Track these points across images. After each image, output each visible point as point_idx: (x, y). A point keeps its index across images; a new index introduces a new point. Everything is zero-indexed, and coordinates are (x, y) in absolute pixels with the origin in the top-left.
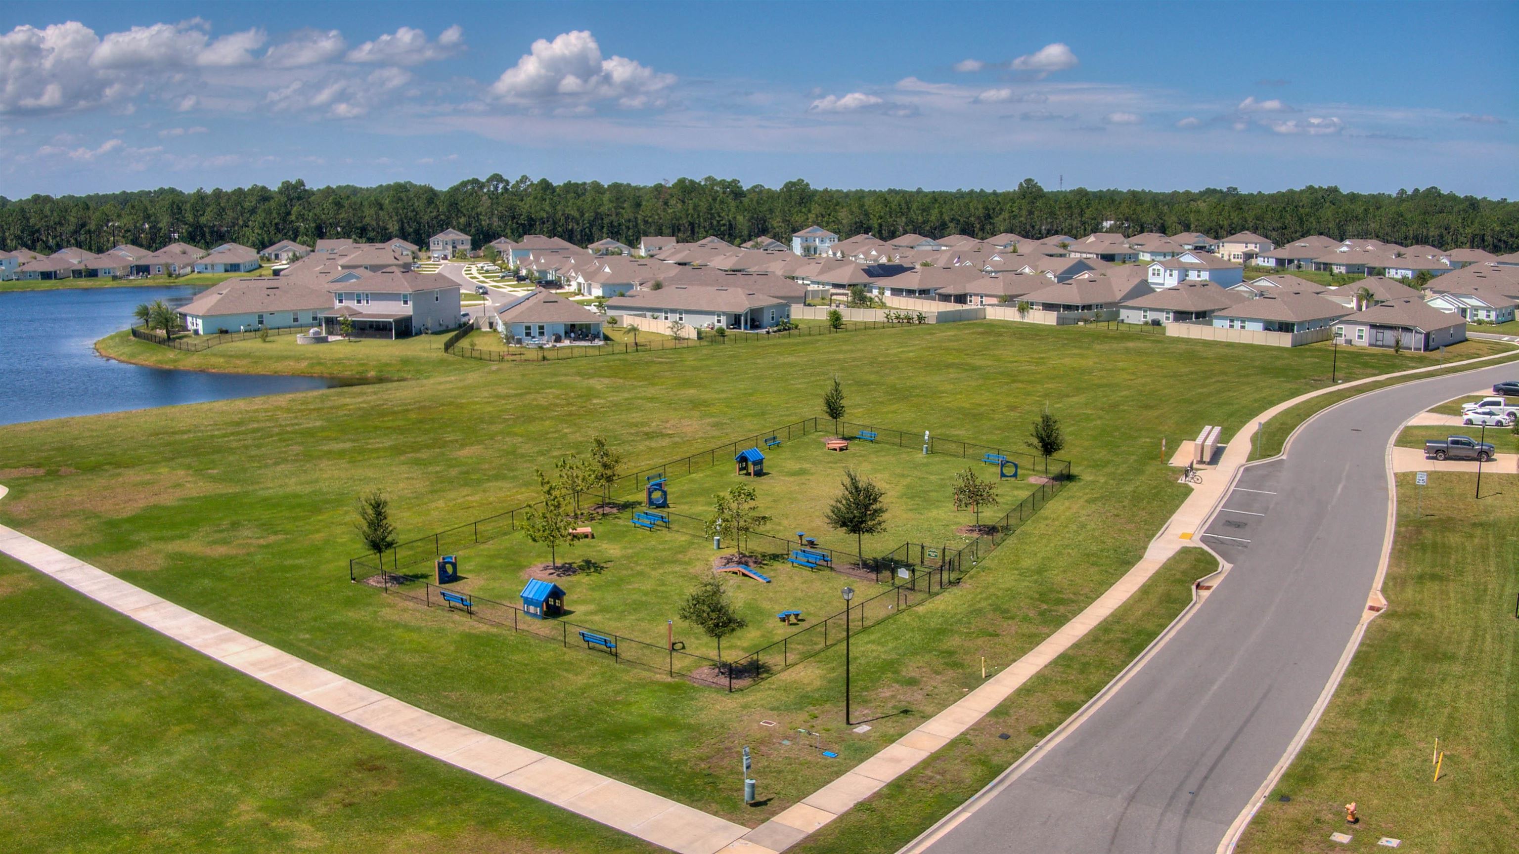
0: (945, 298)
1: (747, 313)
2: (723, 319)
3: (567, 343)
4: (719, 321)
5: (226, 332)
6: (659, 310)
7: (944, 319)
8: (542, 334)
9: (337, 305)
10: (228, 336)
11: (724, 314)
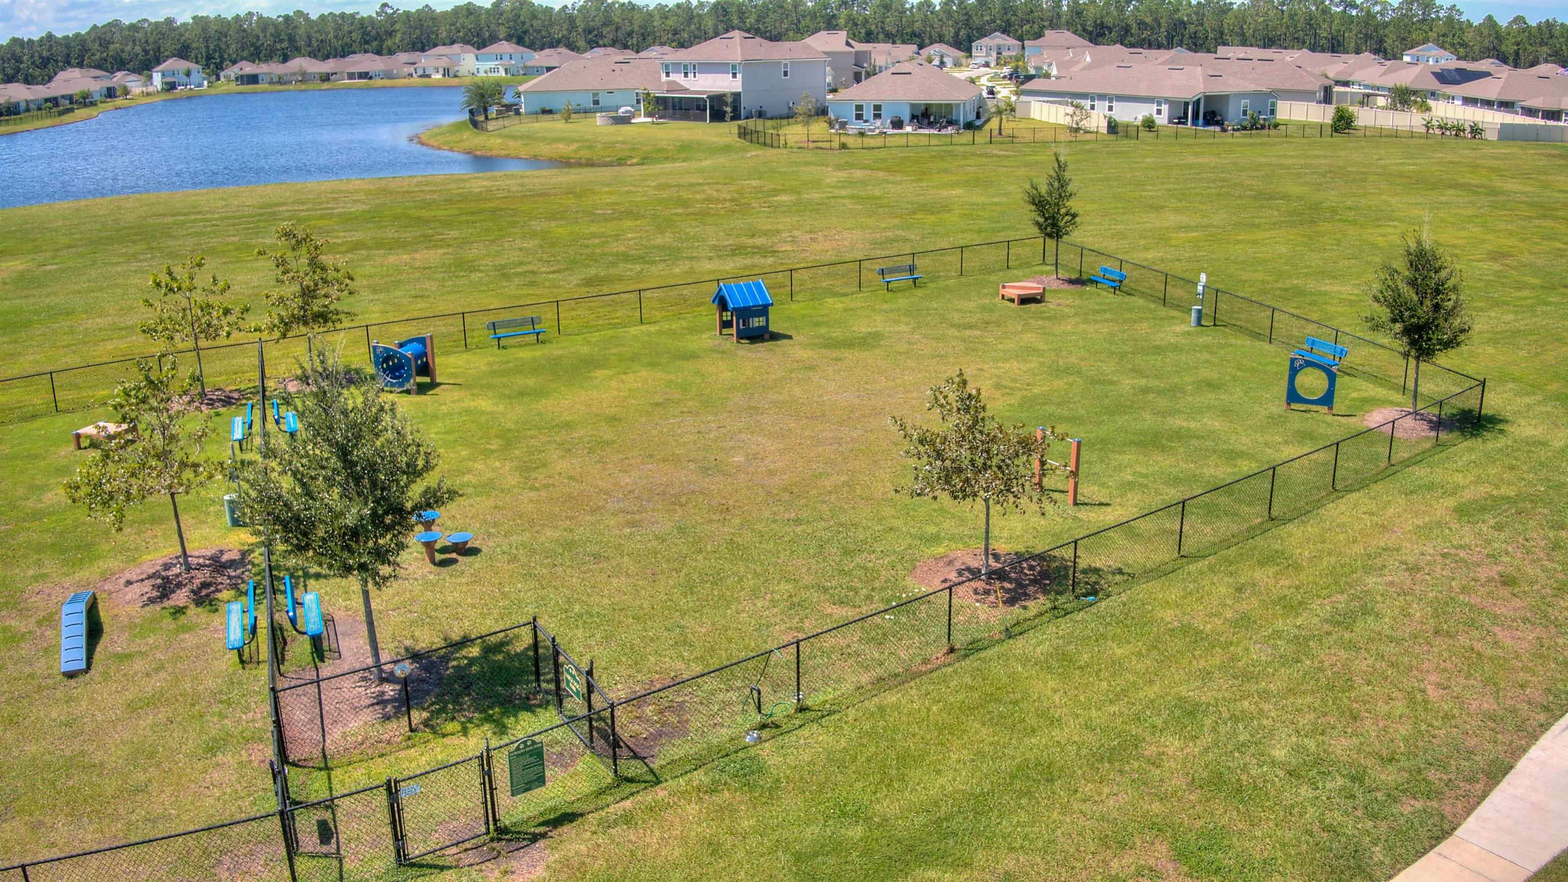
0: (1530, 112)
1: (1197, 102)
2: (1165, 108)
3: (909, 129)
4: (1159, 112)
5: (550, 112)
6: (1084, 96)
7: (1507, 134)
8: (877, 116)
9: (664, 78)
10: (550, 116)
11: (1167, 101)
